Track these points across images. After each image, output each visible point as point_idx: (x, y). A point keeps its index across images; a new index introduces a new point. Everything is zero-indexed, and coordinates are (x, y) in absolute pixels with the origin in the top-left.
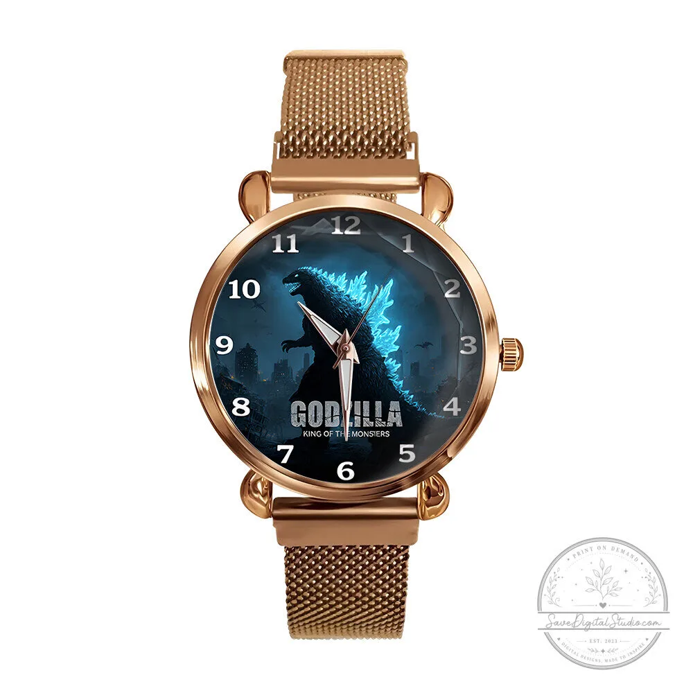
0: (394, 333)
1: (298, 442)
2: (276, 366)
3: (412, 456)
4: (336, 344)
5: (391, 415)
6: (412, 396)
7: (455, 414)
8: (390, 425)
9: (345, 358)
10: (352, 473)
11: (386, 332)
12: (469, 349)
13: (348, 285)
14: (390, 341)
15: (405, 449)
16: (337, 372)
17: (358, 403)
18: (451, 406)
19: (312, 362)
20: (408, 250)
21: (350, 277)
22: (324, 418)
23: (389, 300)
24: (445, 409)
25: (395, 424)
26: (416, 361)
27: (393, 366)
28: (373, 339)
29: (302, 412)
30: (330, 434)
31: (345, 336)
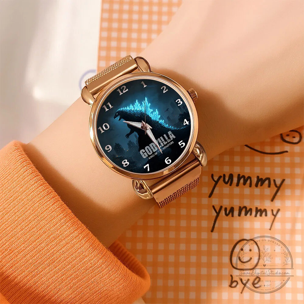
0: (156, 112)
1: (149, 162)
2: (128, 144)
3: (184, 144)
4: (142, 127)
5: (170, 136)
6: (173, 127)
7: (188, 124)
8: (172, 139)
9: (147, 129)
10: (170, 160)
11: (154, 113)
12: (180, 103)
13: (134, 107)
14: (157, 115)
15: (180, 143)
16: (147, 135)
17: (159, 139)
18: (185, 122)
19: (138, 136)
20: (145, 86)
21: (133, 104)
22: (152, 150)
23: (149, 104)
24: (184, 124)
25: (173, 138)
26: (168, 116)
27: (162, 122)
28: (151, 118)
29: (144, 152)
30: (156, 153)
31: (143, 123)
